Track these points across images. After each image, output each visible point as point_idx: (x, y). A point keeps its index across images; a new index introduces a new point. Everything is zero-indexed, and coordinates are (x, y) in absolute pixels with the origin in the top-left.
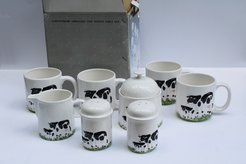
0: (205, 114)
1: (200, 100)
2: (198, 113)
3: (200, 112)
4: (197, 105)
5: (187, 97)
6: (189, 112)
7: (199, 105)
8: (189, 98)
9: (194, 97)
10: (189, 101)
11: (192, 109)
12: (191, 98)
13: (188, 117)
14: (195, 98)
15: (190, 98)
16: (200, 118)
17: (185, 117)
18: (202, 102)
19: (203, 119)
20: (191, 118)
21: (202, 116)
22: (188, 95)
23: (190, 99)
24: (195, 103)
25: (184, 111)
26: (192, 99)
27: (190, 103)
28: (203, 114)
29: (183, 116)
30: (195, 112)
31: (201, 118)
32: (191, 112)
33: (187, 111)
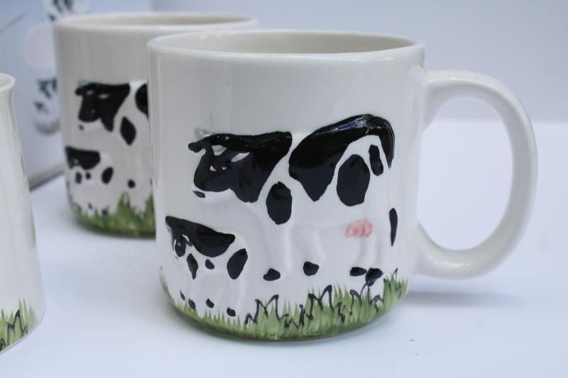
0: (329, 289)
1: (280, 172)
2: (272, 275)
3: (290, 267)
4: (259, 207)
5: (194, 147)
6: (210, 265)
7: (280, 207)
8: (203, 152)
9: (234, 142)
10: (206, 180)
11: (230, 239)
12: (218, 150)
13: (210, 304)
14: (241, 156)
15: (210, 152)
16: (294, 314)
17: (192, 304)
18: (296, 189)
19: (321, 321)
20: (231, 312)
21: (311, 297)
22: (197, 132)
23: (209, 159)
24: (248, 193)
25: (184, 259)
26: (225, 159)
27: (210, 195)
28: (316, 284)
29: (183, 297)
30: (252, 269)
31: (305, 316)
32: (221, 261)
33: (201, 259)
